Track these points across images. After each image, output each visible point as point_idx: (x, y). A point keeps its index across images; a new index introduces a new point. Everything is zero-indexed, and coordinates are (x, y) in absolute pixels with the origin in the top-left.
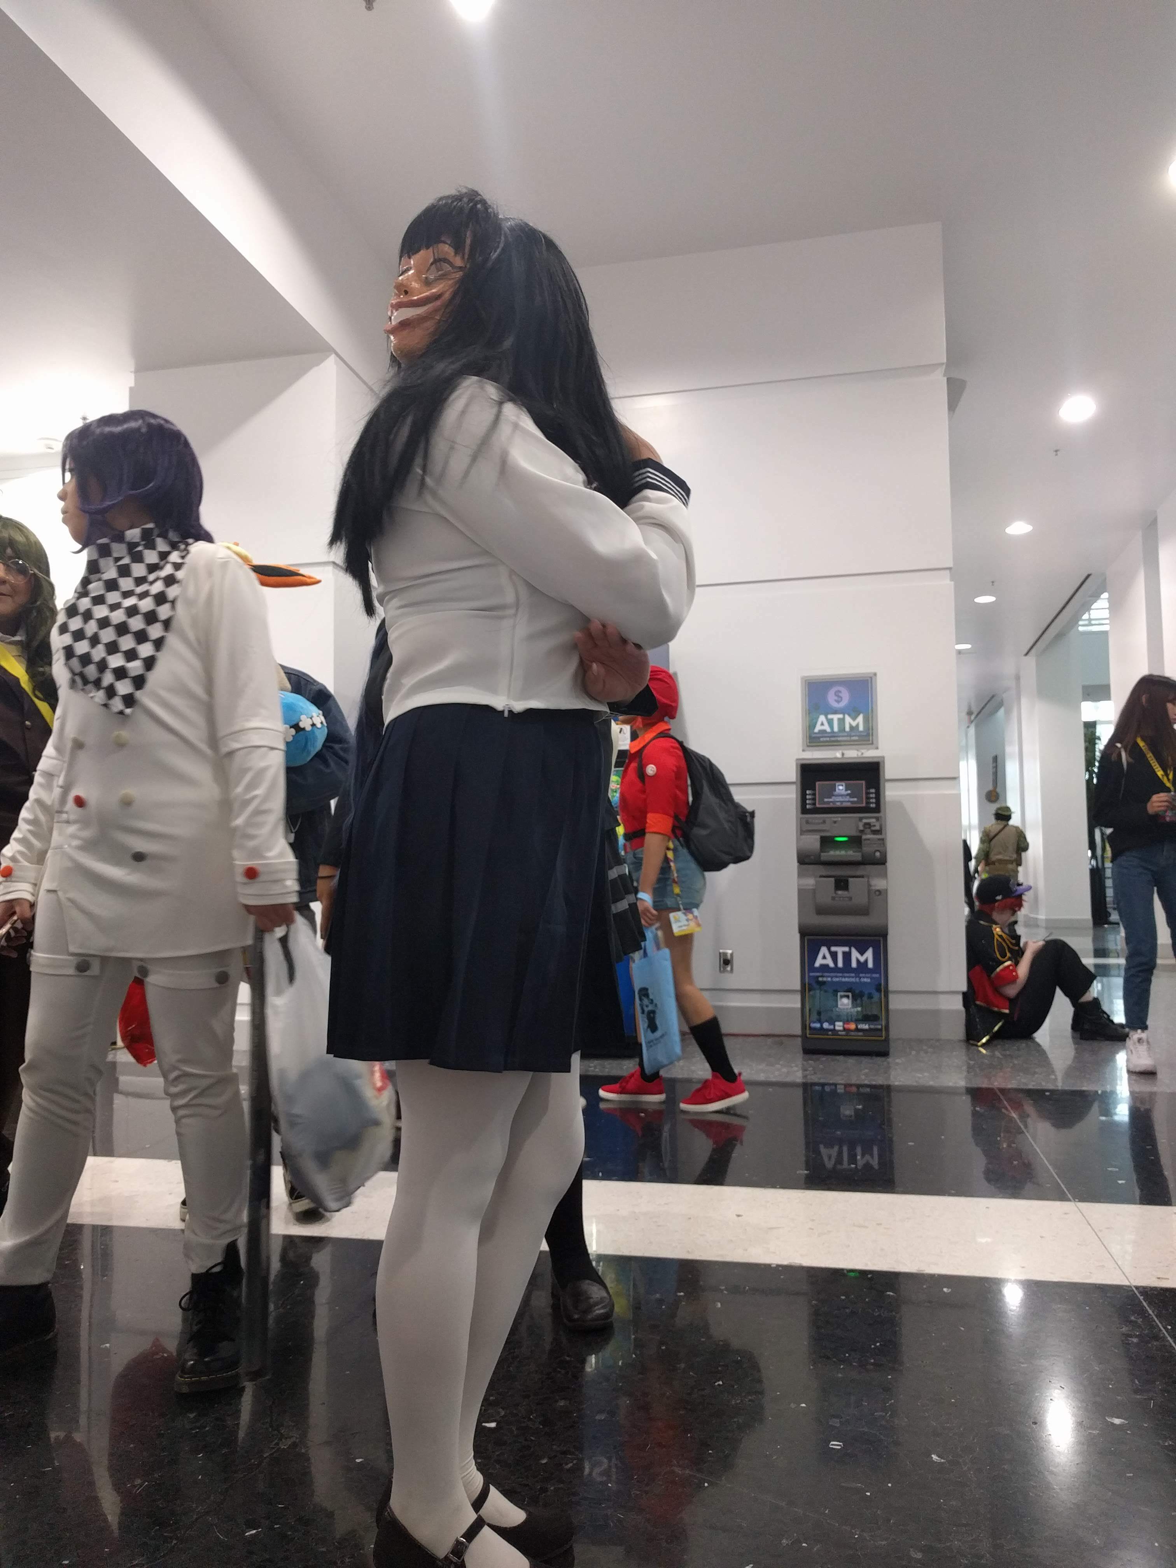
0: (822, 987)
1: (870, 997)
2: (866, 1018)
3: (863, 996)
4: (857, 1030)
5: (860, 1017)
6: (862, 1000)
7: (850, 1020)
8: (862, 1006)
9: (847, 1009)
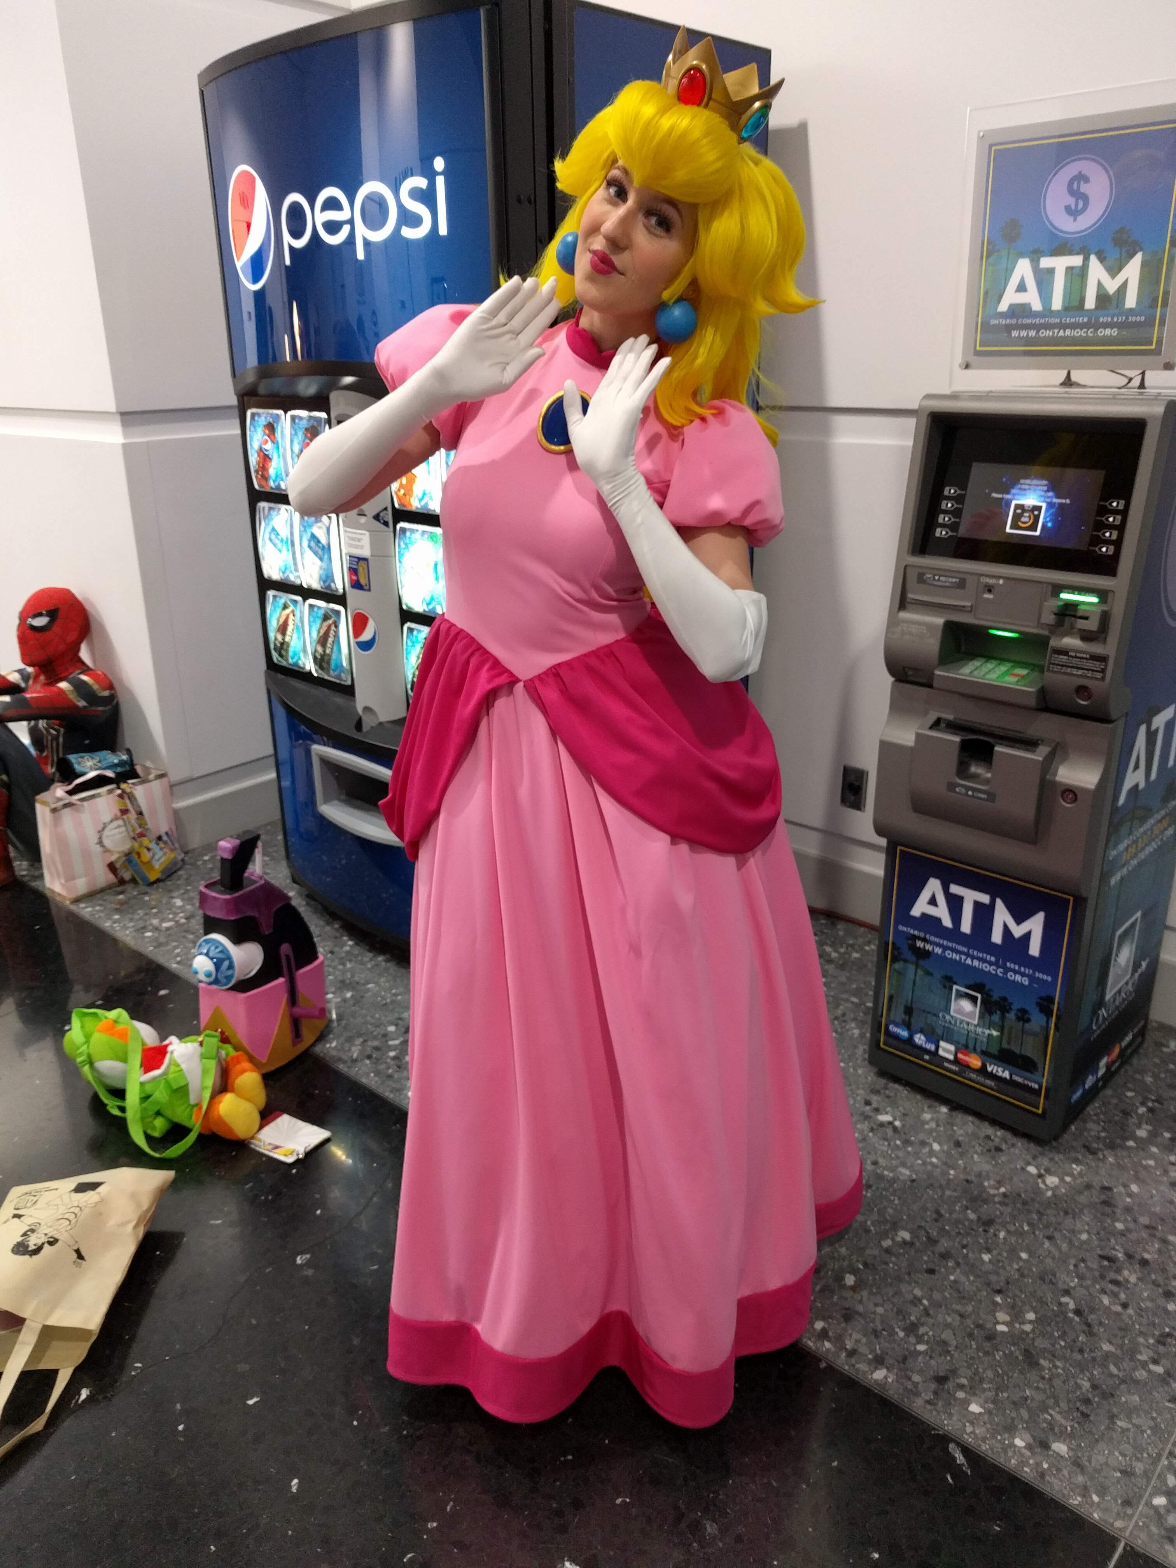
0: (921, 962)
1: (1023, 1016)
2: (1005, 1057)
3: (1008, 1011)
4: (983, 1071)
5: (994, 1050)
6: (1003, 1018)
7: (971, 1046)
8: (1001, 1029)
9: (968, 1023)
